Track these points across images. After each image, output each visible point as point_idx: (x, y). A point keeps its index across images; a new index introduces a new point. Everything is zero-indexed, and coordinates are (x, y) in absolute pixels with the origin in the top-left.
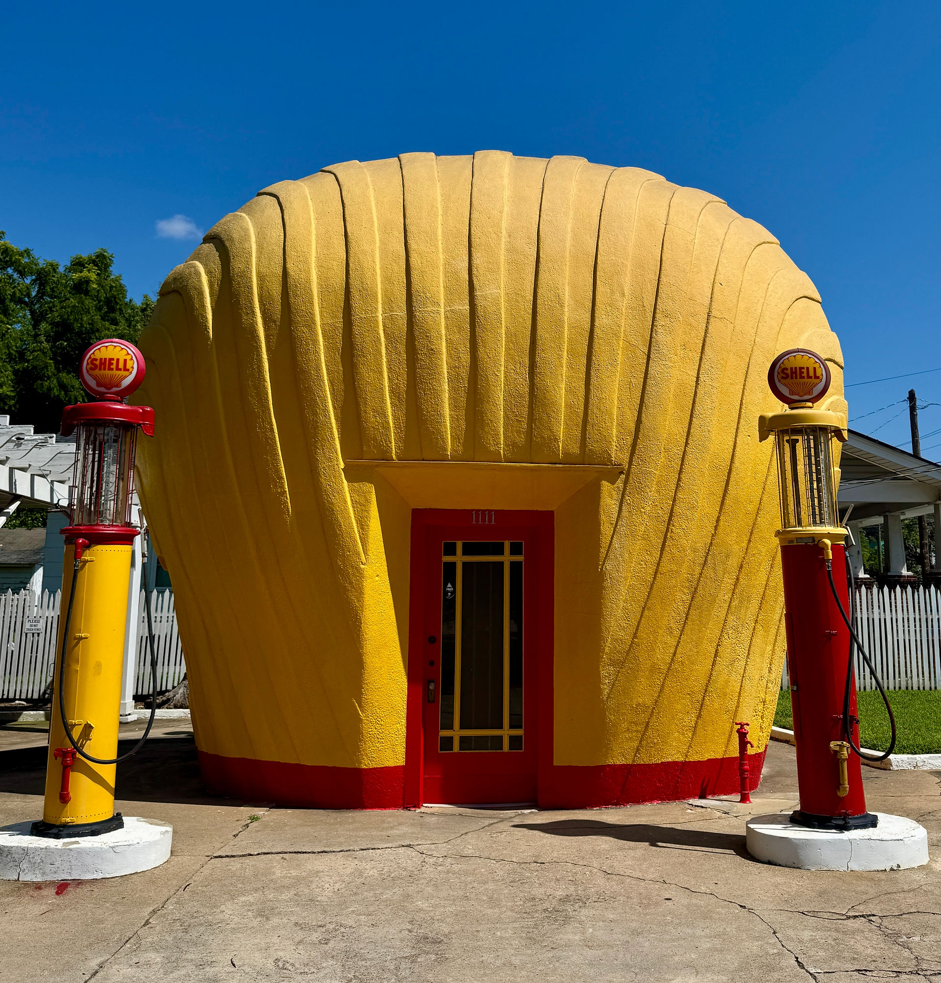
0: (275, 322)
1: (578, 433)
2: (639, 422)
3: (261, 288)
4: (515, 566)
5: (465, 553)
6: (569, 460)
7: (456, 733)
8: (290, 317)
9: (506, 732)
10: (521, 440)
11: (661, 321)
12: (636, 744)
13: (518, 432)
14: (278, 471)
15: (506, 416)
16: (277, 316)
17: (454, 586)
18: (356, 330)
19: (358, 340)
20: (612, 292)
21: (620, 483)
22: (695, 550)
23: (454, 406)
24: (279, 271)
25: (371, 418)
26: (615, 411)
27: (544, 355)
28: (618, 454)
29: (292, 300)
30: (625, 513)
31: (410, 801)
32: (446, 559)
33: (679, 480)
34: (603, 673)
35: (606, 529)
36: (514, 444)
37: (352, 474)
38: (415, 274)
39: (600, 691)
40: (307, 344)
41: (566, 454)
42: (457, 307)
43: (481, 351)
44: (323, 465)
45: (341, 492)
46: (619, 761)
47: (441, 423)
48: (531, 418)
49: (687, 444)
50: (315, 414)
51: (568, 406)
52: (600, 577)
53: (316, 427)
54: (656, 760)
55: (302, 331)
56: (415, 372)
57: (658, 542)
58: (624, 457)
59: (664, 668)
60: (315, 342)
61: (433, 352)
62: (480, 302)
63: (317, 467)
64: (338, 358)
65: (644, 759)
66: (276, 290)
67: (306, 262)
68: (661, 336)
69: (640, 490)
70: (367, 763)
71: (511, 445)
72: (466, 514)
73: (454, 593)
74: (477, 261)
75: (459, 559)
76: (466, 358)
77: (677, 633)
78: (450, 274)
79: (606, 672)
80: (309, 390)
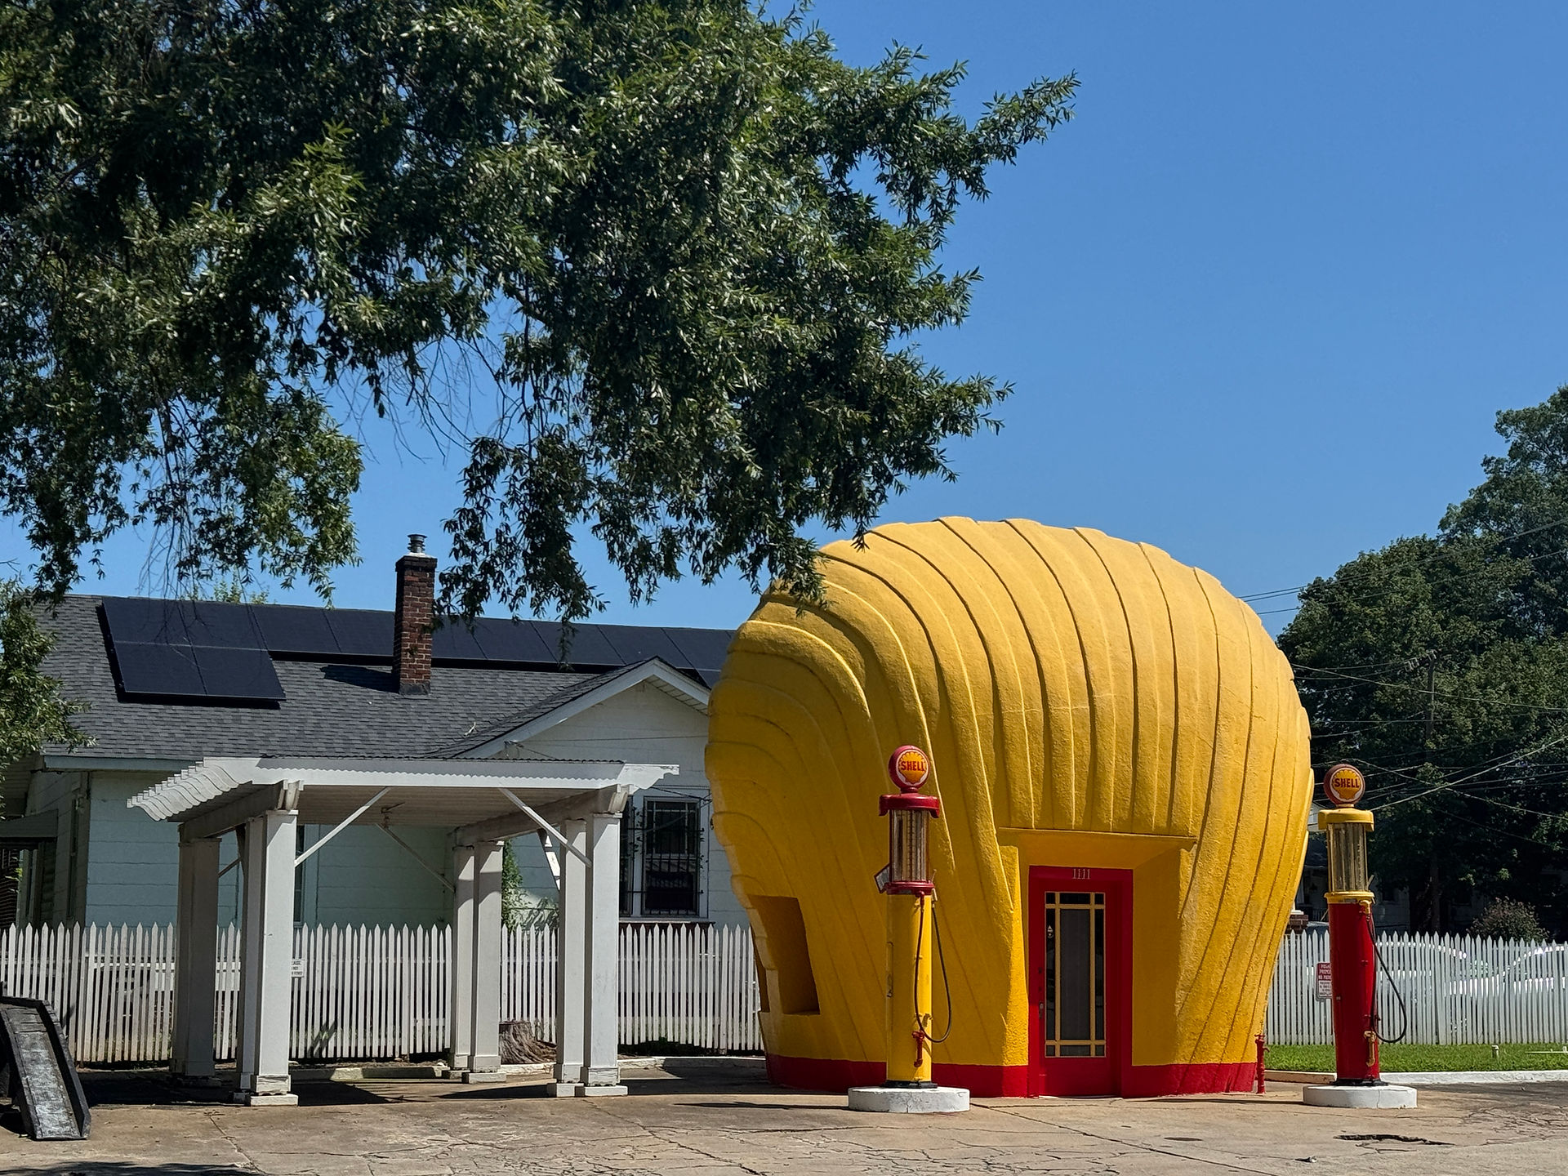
0: (934, 710)
1: (1165, 811)
2: (1208, 802)
3: (918, 679)
4: (1099, 913)
5: (1062, 902)
6: (1159, 832)
7: (1058, 1043)
8: (949, 708)
9: (1093, 1042)
10: (1125, 815)
11: (1222, 722)
12: (1192, 1049)
13: (1124, 809)
14: (944, 834)
15: (1116, 797)
16: (937, 705)
17: (1054, 928)
18: (1006, 723)
19: (1008, 732)
20: (1189, 697)
21: (1193, 851)
22: (1240, 903)
23: (1078, 788)
24: (932, 665)
25: (1019, 796)
26: (1192, 794)
27: (1145, 747)
28: (1194, 830)
29: (950, 693)
30: (1197, 874)
31: (1031, 1093)
32: (1048, 906)
33: (1233, 848)
34: (1177, 996)
35: (1184, 887)
36: (1120, 818)
37: (1003, 839)
38: (1047, 677)
39: (1174, 1009)
40: (967, 732)
41: (1157, 827)
42: (1079, 707)
43: (1100, 745)
44: (982, 831)
45: (995, 853)
46: (1182, 1062)
47: (1070, 800)
48: (1134, 798)
49: (1238, 820)
50: (976, 790)
51: (1160, 789)
52: (1180, 922)
53: (976, 800)
54: (1204, 1062)
55: (962, 721)
56: (1051, 759)
57: (1217, 897)
58: (1198, 830)
59: (1215, 992)
60: (974, 730)
61: (1065, 744)
62: (1098, 703)
63: (977, 833)
64: (991, 745)
65: (1197, 1061)
66: (933, 682)
67: (956, 660)
68: (1223, 733)
69: (1209, 857)
70: (1007, 1063)
71: (1118, 819)
72: (1069, 871)
73: (1054, 933)
74: (1093, 668)
75: (1057, 906)
76: (1088, 749)
77: (1224, 966)
78: (1073, 678)
79: (1180, 995)
80: (970, 770)
